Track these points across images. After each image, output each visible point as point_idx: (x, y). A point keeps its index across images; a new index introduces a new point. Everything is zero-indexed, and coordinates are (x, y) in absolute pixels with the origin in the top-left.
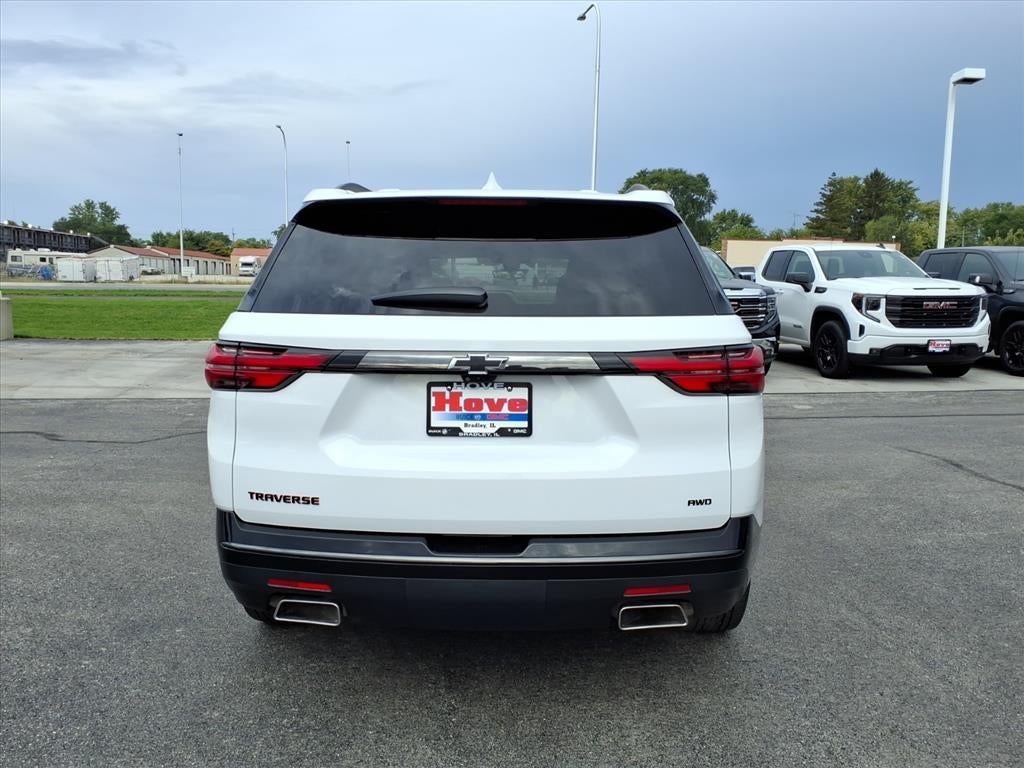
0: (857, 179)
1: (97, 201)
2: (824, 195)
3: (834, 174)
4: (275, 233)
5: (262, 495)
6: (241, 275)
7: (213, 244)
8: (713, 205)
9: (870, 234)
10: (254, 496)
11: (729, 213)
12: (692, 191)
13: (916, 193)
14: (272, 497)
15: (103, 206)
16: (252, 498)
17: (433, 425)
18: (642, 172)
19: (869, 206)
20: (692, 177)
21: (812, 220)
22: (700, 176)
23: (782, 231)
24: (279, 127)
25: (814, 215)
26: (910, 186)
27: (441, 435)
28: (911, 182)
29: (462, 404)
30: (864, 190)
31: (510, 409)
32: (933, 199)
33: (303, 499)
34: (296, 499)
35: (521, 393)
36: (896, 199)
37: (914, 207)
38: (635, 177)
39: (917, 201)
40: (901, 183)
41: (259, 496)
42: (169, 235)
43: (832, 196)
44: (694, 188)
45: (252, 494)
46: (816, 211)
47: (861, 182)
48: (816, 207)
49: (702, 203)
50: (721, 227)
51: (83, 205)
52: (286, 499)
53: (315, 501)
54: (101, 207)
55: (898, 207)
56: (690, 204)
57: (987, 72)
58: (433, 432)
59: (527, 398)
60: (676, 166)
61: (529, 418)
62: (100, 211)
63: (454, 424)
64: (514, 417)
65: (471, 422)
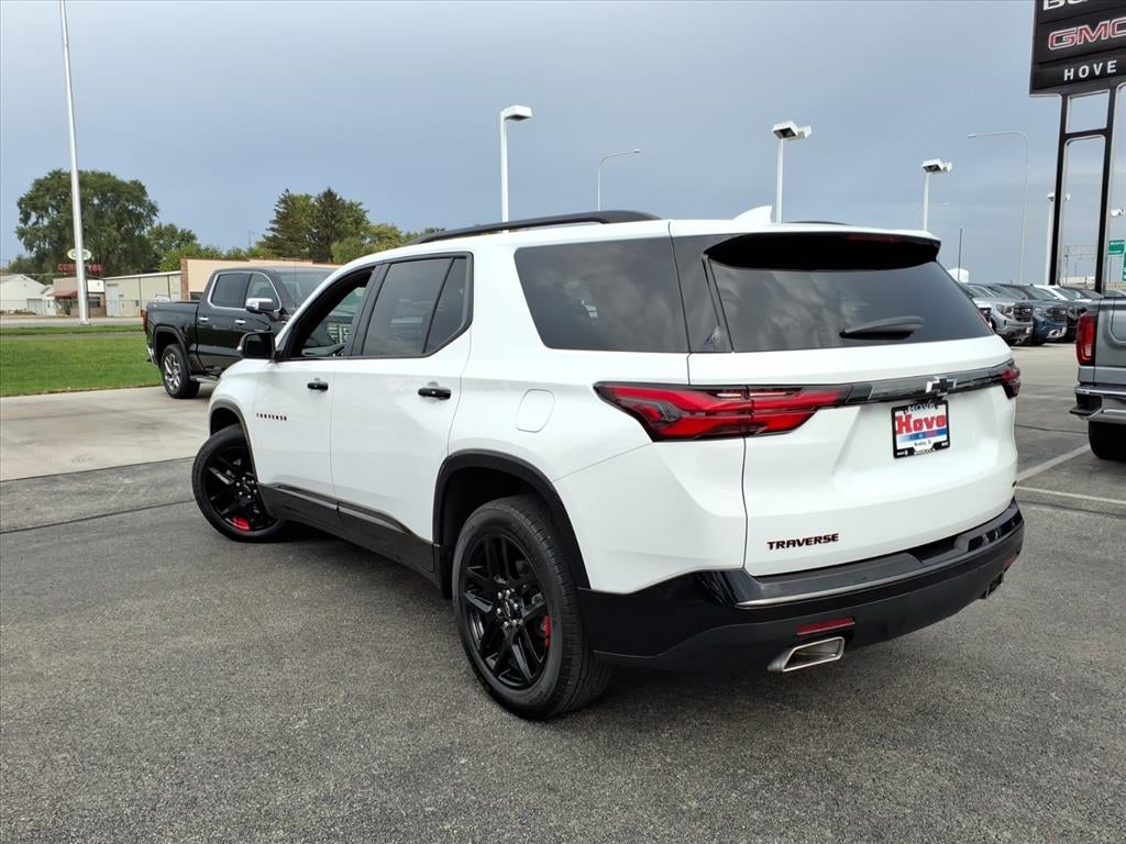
0: (308, 197)
2: (278, 212)
3: (287, 191)
5: (784, 542)
8: (154, 218)
9: (337, 255)
10: (775, 545)
11: (166, 228)
12: (128, 201)
13: (367, 214)
14: (793, 543)
16: (771, 548)
17: (899, 448)
18: (56, 173)
19: (326, 226)
20: (123, 184)
21: (268, 238)
22: (135, 183)
23: (240, 251)
25: (270, 234)
26: (360, 207)
27: (904, 456)
28: (360, 204)
29: (912, 425)
30: (319, 211)
31: (938, 425)
32: (383, 222)
33: (825, 538)
34: (818, 540)
35: (941, 410)
36: (348, 220)
37: (366, 229)
38: (46, 178)
39: (368, 223)
40: (352, 204)
41: (780, 544)
43: (288, 214)
44: (129, 197)
45: (771, 544)
46: (273, 229)
47: (312, 200)
48: (273, 226)
49: (140, 214)
50: (158, 243)
52: (807, 541)
53: (834, 538)
55: (352, 228)
56: (125, 216)
57: (533, 111)
58: (897, 453)
59: (945, 414)
60: (101, 169)
61: (947, 432)
63: (910, 444)
64: (939, 433)
65: (918, 441)
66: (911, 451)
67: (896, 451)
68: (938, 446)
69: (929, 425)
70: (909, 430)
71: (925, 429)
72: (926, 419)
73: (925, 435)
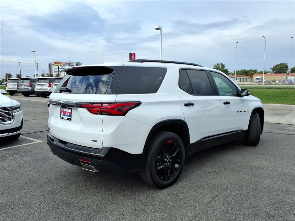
1: (220, 63)
4: (271, 69)
6: (255, 82)
7: (251, 73)
15: (222, 64)
24: (263, 36)
31: (69, 114)
42: (238, 71)
51: (217, 64)
54: (221, 65)
59: (71, 112)
62: (221, 66)
63: (63, 116)
64: (69, 116)
65: (65, 116)
66: (63, 118)
67: (61, 117)
68: (68, 119)
69: (67, 114)
70: (63, 113)
71: (66, 114)
72: (67, 112)
73: (66, 116)
